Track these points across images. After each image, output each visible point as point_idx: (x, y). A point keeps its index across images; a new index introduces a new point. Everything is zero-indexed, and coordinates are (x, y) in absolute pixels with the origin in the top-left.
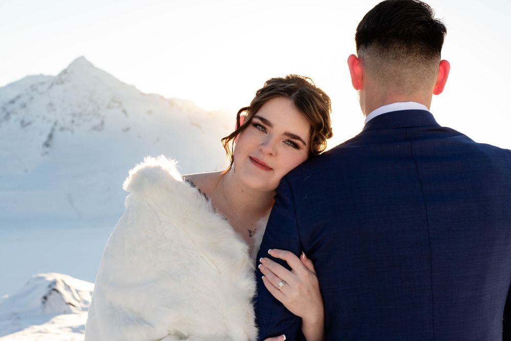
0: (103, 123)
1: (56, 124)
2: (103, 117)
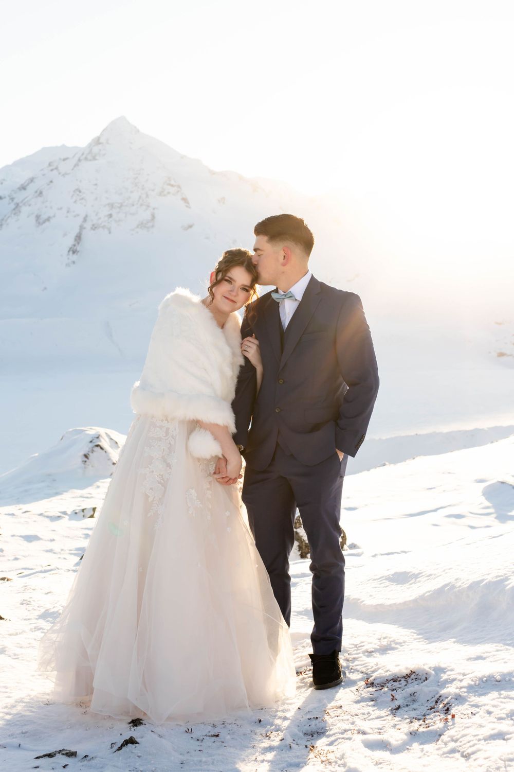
0: (153, 217)
1: (85, 220)
2: (154, 209)
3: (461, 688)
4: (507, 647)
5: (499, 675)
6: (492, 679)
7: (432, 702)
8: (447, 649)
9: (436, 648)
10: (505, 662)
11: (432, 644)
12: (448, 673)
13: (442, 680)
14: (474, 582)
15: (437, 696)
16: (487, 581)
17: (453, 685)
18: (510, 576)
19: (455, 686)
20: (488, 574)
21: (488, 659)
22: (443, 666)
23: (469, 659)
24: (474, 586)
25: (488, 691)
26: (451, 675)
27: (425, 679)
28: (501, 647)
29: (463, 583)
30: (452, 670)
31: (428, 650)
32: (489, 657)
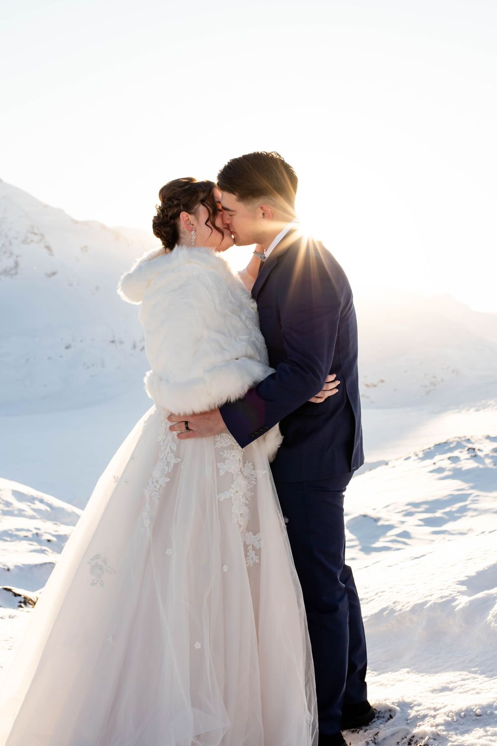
0: (17, 264)
2: (17, 256)
3: (437, 726)
4: (473, 675)
5: (479, 708)
6: (471, 713)
7: (404, 743)
8: (401, 681)
9: (388, 680)
10: (477, 693)
11: (382, 675)
12: (416, 708)
13: (410, 717)
14: (416, 605)
15: (409, 737)
16: (432, 602)
17: (426, 722)
18: (456, 596)
19: (429, 724)
20: (431, 595)
21: (455, 691)
22: (408, 700)
23: (433, 691)
24: (417, 609)
25: (470, 728)
26: (420, 710)
27: (388, 716)
28: (467, 675)
29: (403, 606)
30: (419, 705)
31: (380, 683)
32: (456, 687)
